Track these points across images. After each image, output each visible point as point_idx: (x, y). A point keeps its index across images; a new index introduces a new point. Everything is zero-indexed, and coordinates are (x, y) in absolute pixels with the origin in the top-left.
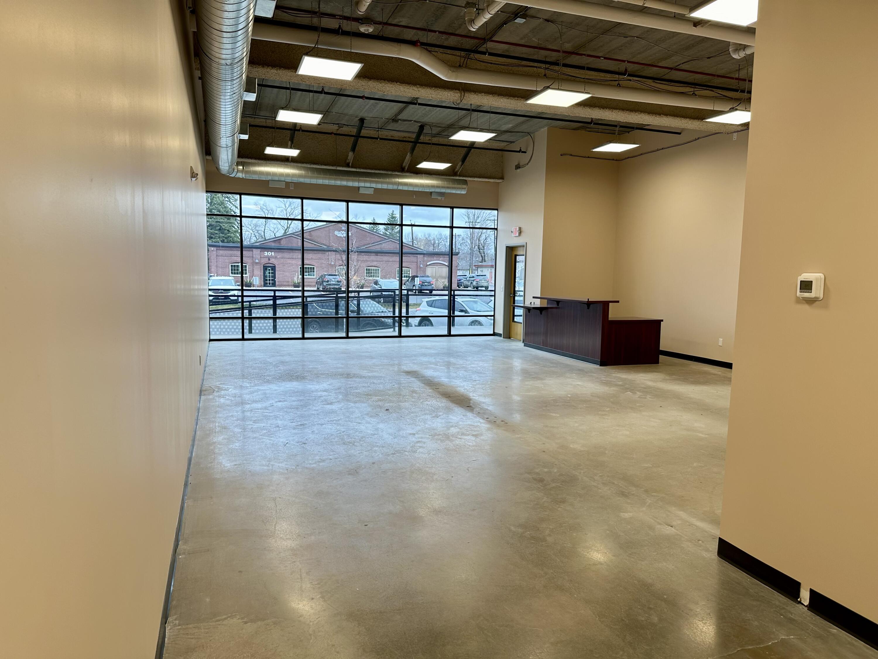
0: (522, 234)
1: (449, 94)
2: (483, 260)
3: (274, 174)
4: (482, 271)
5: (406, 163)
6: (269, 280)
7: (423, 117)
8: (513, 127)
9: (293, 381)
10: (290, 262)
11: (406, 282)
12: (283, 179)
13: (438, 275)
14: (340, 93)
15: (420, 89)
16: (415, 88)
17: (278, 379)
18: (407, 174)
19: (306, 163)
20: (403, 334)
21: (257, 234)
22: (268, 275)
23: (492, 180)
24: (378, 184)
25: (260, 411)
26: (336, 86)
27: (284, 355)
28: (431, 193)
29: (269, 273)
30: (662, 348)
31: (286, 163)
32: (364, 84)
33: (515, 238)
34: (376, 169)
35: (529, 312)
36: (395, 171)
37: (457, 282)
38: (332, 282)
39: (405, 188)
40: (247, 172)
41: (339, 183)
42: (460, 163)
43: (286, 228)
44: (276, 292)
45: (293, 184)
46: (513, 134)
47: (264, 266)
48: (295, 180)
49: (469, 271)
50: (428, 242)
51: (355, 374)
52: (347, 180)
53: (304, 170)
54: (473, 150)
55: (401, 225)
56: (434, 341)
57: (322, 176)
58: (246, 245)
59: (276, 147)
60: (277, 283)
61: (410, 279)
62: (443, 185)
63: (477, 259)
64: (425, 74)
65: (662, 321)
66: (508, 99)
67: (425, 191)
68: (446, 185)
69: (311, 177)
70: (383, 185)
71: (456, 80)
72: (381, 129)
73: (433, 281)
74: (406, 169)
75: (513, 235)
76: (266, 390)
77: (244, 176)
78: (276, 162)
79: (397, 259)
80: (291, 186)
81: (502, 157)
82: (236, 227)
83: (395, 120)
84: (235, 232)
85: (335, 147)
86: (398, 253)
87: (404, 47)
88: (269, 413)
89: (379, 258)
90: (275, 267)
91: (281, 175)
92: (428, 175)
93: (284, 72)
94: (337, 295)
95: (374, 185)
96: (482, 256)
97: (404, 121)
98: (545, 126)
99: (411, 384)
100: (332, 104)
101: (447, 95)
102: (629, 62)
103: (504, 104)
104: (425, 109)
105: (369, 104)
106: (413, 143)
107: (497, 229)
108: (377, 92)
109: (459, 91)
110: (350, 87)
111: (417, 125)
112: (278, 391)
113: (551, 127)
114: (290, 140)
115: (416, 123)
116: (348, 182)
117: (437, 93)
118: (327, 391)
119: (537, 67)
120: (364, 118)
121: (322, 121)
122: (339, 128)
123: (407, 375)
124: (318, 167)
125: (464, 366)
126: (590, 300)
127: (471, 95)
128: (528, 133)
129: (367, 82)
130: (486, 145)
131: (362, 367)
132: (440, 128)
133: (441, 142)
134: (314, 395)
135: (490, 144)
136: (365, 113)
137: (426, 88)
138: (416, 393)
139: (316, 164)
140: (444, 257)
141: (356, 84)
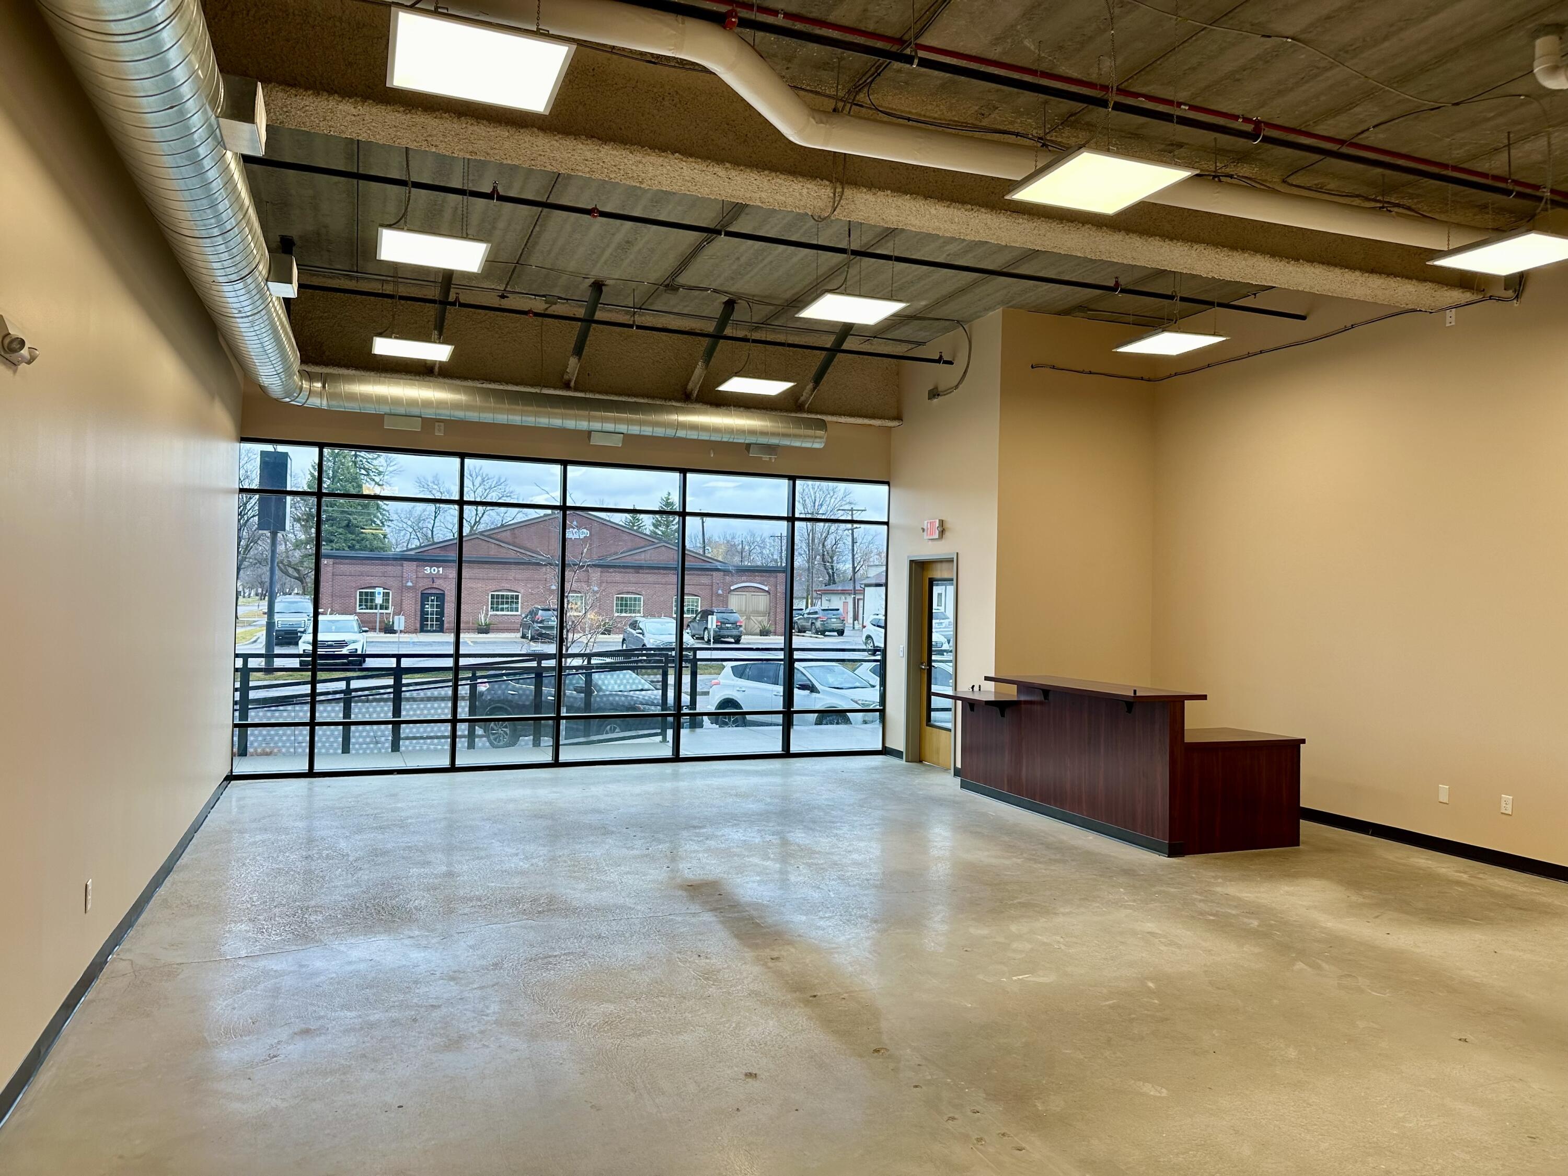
0: (947, 534)
1: (805, 191)
2: (832, 580)
3: (397, 402)
4: (829, 601)
5: (695, 384)
6: (432, 620)
7: (732, 279)
8: (928, 308)
10: (474, 585)
11: (690, 622)
12: (415, 411)
13: (751, 610)
14: (540, 209)
15: (733, 173)
16: (720, 171)
17: (339, 921)
18: (697, 406)
19: (473, 379)
20: (683, 753)
21: (418, 535)
22: (430, 610)
23: (876, 422)
24: (632, 425)
28: (748, 446)
29: (432, 606)
30: (1307, 801)
31: (428, 379)
32: (589, 155)
33: (930, 542)
34: (629, 396)
35: (972, 708)
36: (670, 400)
39: (693, 435)
40: (332, 396)
41: (544, 421)
42: (810, 386)
45: (442, 424)
46: (926, 323)
47: (422, 594)
48: (445, 414)
49: (805, 601)
50: (731, 548)
51: (552, 900)
52: (563, 417)
53: (465, 393)
54: (840, 355)
55: (683, 514)
56: (756, 773)
57: (508, 406)
59: (396, 338)
60: (446, 626)
61: (699, 616)
62: (774, 430)
63: (821, 579)
64: (745, 141)
65: (1303, 741)
66: (948, 207)
67: (735, 441)
68: (781, 430)
69: (494, 411)
70: (643, 428)
71: (827, 145)
72: (640, 308)
73: (742, 620)
74: (695, 395)
75: (926, 536)
76: (283, 974)
77: (325, 402)
78: (403, 377)
79: (673, 578)
80: (437, 427)
81: (898, 374)
82: (378, 522)
83: (670, 286)
85: (539, 347)
86: (676, 569)
87: (693, 26)
89: (641, 577)
90: (443, 595)
91: (413, 403)
92: (742, 408)
93: (374, 110)
94: (539, 664)
95: (623, 428)
96: (828, 573)
97: (691, 288)
98: (999, 304)
99: (700, 937)
100: (527, 242)
101: (800, 194)
102: (1247, 120)
103: (937, 224)
104: (738, 259)
105: (613, 246)
106: (711, 339)
107: (887, 523)
108: (624, 181)
109: (831, 181)
110: (554, 163)
111: (718, 301)
112: (318, 980)
113: (1011, 307)
114: (435, 329)
115: (717, 295)
116: (566, 419)
117: (774, 187)
118: (461, 979)
119: (1017, 134)
120: (602, 281)
121: (509, 289)
122: (548, 305)
123: (692, 898)
124: (501, 387)
125: (836, 858)
126: (1138, 694)
127: (859, 195)
128: (958, 322)
129: (598, 150)
130: (866, 348)
131: (576, 869)
132: (772, 307)
133: (770, 337)
134: (415, 1000)
135: (873, 347)
136: (605, 267)
137: (748, 170)
138: (715, 981)
139: (495, 381)
140: (761, 576)
141: (570, 155)
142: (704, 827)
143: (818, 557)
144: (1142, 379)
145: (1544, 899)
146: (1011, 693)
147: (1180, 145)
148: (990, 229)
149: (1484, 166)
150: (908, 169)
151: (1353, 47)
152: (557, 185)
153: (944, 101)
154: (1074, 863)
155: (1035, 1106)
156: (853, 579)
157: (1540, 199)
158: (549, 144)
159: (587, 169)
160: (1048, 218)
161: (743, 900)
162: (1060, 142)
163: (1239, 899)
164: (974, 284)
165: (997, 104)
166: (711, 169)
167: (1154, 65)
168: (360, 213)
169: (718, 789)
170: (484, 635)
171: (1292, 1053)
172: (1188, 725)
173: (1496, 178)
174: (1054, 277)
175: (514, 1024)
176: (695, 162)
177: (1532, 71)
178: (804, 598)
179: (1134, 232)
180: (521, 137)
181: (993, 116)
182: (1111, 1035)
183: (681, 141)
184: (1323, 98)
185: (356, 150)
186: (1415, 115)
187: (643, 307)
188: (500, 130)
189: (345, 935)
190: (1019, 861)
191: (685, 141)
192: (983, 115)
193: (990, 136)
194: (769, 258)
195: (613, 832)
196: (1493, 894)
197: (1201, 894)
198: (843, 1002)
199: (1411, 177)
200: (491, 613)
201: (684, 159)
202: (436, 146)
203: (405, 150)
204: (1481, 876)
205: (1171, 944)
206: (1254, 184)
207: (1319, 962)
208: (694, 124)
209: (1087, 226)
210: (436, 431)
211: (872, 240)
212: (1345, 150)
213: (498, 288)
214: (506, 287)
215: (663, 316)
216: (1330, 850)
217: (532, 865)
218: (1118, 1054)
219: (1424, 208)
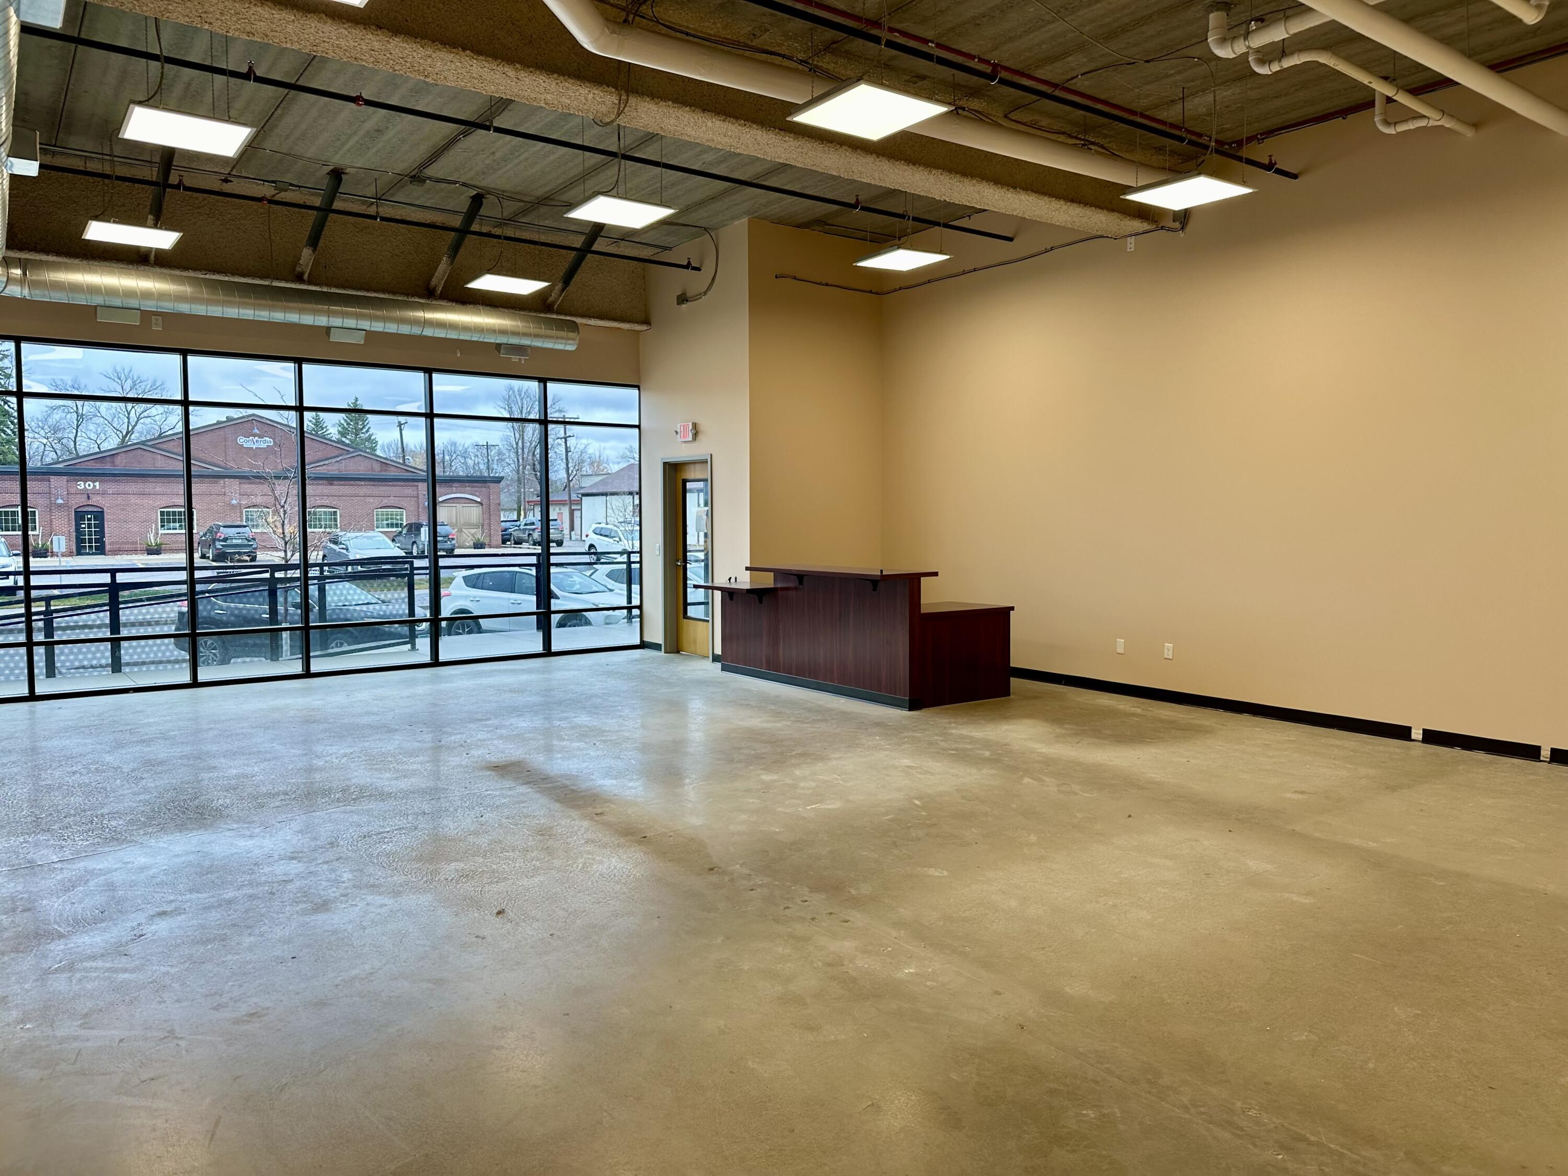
0: (700, 436)
1: (590, 96)
3: (112, 292)
5: (438, 280)
6: (90, 541)
7: (484, 173)
9: (192, 830)
10: (139, 501)
11: (395, 536)
12: (133, 303)
13: (462, 522)
14: (287, 91)
15: (522, 74)
17: (144, 823)
18: (442, 303)
19: (195, 268)
20: (442, 658)
21: (58, 447)
22: (87, 530)
23: (625, 326)
24: (376, 321)
25: (99, 963)
26: (296, 47)
27: (151, 740)
28: (498, 346)
29: (89, 526)
30: (1015, 663)
31: (142, 268)
32: (376, 45)
33: (684, 445)
34: (368, 290)
35: (731, 598)
36: (413, 296)
37: (501, 533)
38: (234, 541)
39: (440, 334)
40: (34, 285)
41: (278, 316)
42: (561, 286)
43: (124, 433)
44: (118, 574)
45: (160, 318)
46: (675, 228)
47: (76, 512)
48: (168, 306)
51: (362, 789)
52: (301, 311)
53: (190, 284)
54: (589, 255)
56: (523, 671)
57: (237, 299)
58: (32, 468)
59: (115, 222)
60: (108, 547)
61: (406, 529)
62: (525, 330)
63: (532, 490)
64: (531, 42)
65: (1012, 608)
66: (724, 121)
67: (486, 340)
68: (521, 330)
69: (209, 302)
70: (387, 325)
71: (619, 54)
72: (380, 199)
73: (454, 533)
74: (439, 292)
75: (679, 439)
76: (109, 871)
77: (26, 292)
78: (114, 265)
80: (154, 320)
81: (644, 278)
82: (9, 432)
83: (417, 177)
84: (8, 442)
85: (267, 236)
88: (133, 971)
89: (336, 489)
90: (102, 512)
92: (488, 308)
94: (272, 575)
95: (365, 325)
97: (439, 181)
98: (745, 214)
99: (523, 805)
100: (265, 124)
101: (586, 99)
102: (987, 62)
103: (711, 136)
104: (493, 153)
105: (361, 133)
106: (457, 234)
107: (638, 427)
108: (408, 74)
109: (617, 89)
110: (337, 50)
111: (466, 194)
112: (151, 872)
113: (755, 217)
114: (150, 213)
115: (466, 188)
116: (303, 314)
117: (561, 90)
118: (301, 857)
119: (784, 56)
120: (342, 169)
121: (234, 173)
122: (277, 192)
123: (502, 776)
124: (226, 279)
125: (626, 734)
126: (884, 573)
127: (643, 104)
128: (705, 229)
129: (388, 41)
130: (612, 249)
131: (374, 762)
132: (522, 204)
133: (518, 234)
134: (263, 879)
135: (620, 249)
136: (348, 155)
137: (537, 72)
138: (550, 835)
139: (219, 272)
140: (472, 487)
141: (356, 44)
142: (489, 719)
143: (528, 467)
144: (871, 292)
145: (1198, 722)
146: (767, 581)
147: (923, 78)
148: (759, 144)
149: (1162, 115)
150: (684, 81)
151: (1072, 6)
152: (309, 68)
153: (721, 20)
154: (834, 721)
155: (849, 892)
156: (567, 486)
157: (1206, 147)
158: (336, 32)
159: (372, 59)
160: (812, 138)
161: (552, 774)
162: (821, 66)
163: (971, 737)
164: (724, 193)
165: (768, 27)
166: (500, 68)
167: (910, 5)
168: (72, 82)
169: (490, 687)
170: (156, 557)
171: (1033, 838)
172: (923, 601)
173: (1172, 126)
174: (798, 191)
175: (372, 886)
176: (486, 61)
177: (1207, 39)
178: (514, 510)
179: (883, 155)
180: (308, 22)
181: (763, 37)
182: (895, 839)
183: (467, 37)
184: (1044, 47)
185: (81, 14)
186: (1114, 67)
187: (383, 198)
188: (286, 13)
189: (159, 834)
190: (789, 723)
191: (471, 38)
192: (754, 35)
193: (758, 56)
194: (526, 155)
195: (397, 730)
196: (1162, 721)
197: (941, 736)
198: (671, 838)
199: (1106, 120)
200: (161, 531)
201: (475, 57)
202: (210, 23)
203: (154, 20)
204: (1150, 709)
205: (926, 772)
206: (981, 116)
207: (1040, 776)
208: (480, 21)
209: (844, 148)
210: (153, 325)
211: (632, 144)
212: (1057, 93)
213: (222, 171)
214: (231, 170)
215: (405, 208)
216: (1035, 698)
217: (326, 762)
218: (904, 851)
219: (1113, 146)
